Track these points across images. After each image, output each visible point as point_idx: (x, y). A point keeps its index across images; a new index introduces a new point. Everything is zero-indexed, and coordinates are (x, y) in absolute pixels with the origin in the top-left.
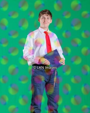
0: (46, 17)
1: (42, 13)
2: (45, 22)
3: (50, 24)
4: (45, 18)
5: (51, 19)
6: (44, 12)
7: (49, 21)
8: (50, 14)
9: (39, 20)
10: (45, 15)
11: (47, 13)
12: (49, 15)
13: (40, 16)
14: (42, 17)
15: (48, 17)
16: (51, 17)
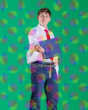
0: (45, 15)
1: (41, 11)
2: (44, 20)
3: (49, 22)
4: (44, 17)
5: (50, 17)
6: (43, 10)
7: (48, 19)
8: (49, 12)
9: (38, 18)
10: (44, 13)
11: (46, 11)
12: (48, 14)
13: (39, 14)
14: (40, 15)
15: (47, 15)
16: (50, 15)
